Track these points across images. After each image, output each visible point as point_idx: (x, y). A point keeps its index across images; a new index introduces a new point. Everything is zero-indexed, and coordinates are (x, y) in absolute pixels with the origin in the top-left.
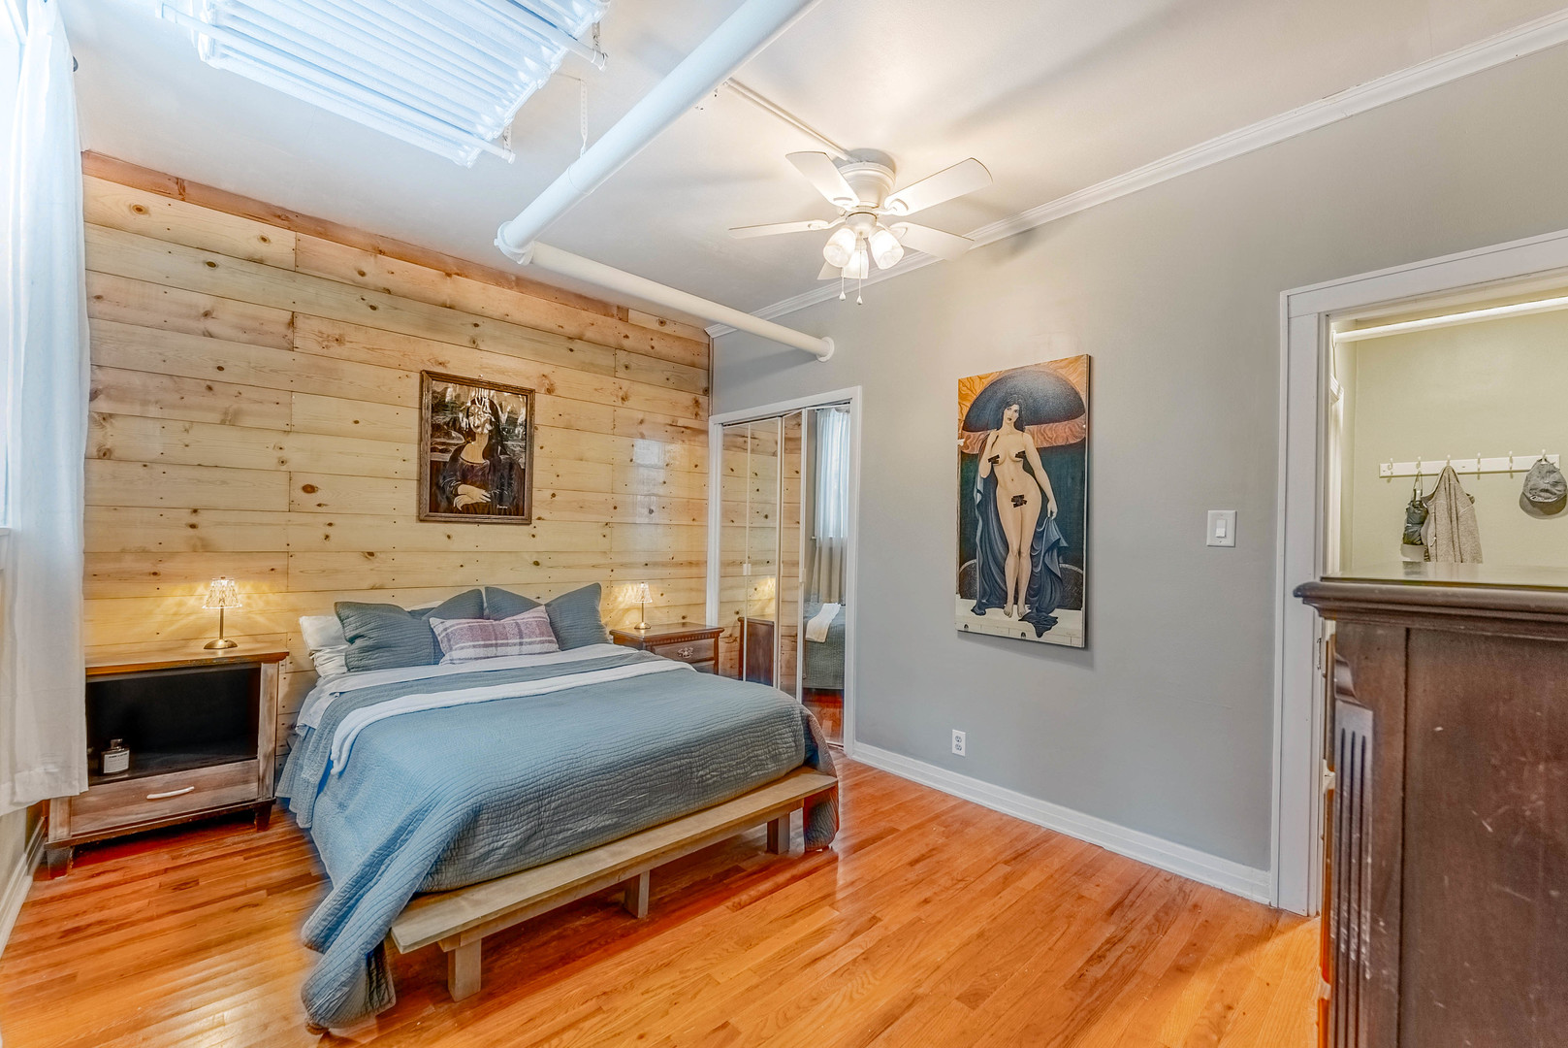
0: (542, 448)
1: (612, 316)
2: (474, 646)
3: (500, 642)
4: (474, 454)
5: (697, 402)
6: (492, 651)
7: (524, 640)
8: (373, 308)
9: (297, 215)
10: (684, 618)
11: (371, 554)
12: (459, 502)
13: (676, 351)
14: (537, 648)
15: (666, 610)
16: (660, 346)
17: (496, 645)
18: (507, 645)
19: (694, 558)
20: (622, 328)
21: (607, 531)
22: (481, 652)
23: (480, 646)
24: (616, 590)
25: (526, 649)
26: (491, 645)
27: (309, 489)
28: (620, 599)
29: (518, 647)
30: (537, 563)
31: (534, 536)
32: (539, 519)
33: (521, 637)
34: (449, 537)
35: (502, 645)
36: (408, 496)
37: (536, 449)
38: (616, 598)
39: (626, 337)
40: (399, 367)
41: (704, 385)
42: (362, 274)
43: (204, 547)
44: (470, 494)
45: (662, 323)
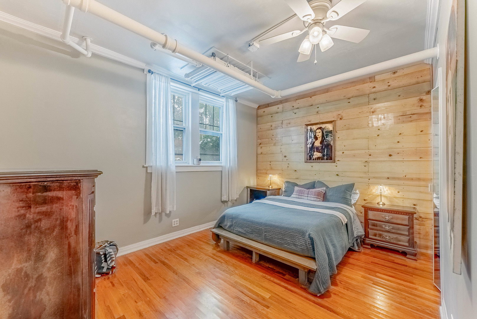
0: (339, 138)
1: (367, 82)
2: (296, 195)
3: (302, 195)
4: (317, 144)
5: (421, 100)
6: (300, 197)
7: (309, 196)
8: (295, 113)
9: (282, 100)
10: (415, 205)
11: (296, 171)
12: (314, 157)
13: (405, 81)
14: (312, 199)
15: (402, 199)
16: (394, 84)
17: (301, 195)
18: (304, 196)
19: (422, 176)
20: (372, 85)
21: (366, 164)
22: (297, 196)
23: (297, 195)
24: (371, 187)
25: (309, 198)
26: (300, 195)
27: (285, 157)
28: (374, 191)
29: (307, 197)
30: (338, 175)
31: (336, 166)
32: (338, 161)
33: (308, 195)
34: (312, 167)
35: (303, 196)
36: (302, 157)
37: (337, 138)
38: (372, 190)
39: (374, 87)
40: (300, 125)
41: (427, 89)
42: (293, 107)
43: (271, 169)
44: (317, 155)
45: (394, 73)
